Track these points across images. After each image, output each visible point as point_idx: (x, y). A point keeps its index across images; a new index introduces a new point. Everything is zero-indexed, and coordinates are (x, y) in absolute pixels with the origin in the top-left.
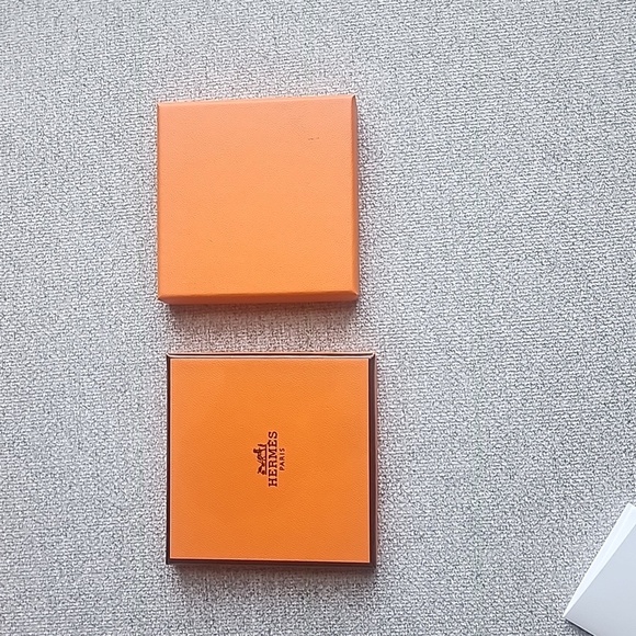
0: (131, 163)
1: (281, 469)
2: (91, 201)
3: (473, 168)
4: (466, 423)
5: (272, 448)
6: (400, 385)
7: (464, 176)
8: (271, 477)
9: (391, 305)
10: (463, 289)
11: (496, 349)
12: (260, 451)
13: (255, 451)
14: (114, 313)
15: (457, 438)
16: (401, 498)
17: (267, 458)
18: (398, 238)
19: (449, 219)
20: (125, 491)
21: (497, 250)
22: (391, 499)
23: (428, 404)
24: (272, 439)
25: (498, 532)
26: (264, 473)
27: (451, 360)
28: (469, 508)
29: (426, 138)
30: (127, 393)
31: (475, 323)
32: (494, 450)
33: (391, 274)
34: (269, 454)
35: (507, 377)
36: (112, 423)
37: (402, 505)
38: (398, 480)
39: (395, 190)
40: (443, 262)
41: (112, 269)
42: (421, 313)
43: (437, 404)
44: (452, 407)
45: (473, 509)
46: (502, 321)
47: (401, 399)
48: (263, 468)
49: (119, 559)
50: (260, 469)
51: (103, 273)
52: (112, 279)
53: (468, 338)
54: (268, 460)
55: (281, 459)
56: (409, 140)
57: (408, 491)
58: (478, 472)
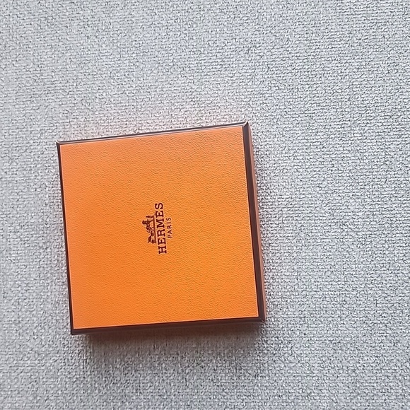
0: (60, 44)
1: (169, 237)
2: (24, 76)
3: (372, 57)
4: (355, 293)
5: (159, 218)
6: (295, 255)
7: (364, 63)
8: (161, 245)
9: (290, 180)
10: (358, 168)
11: (386, 225)
12: (149, 222)
13: (144, 223)
14: (39, 178)
15: (346, 306)
16: (291, 358)
17: (156, 228)
18: (300, 119)
19: (348, 103)
20: (43, 337)
21: (391, 133)
22: (283, 358)
23: (320, 273)
24: (159, 210)
25: (380, 394)
26: (153, 242)
27: (344, 234)
28: (354, 371)
29: (330, 27)
30: (49, 250)
31: (368, 200)
32: (380, 319)
33: (292, 152)
34: (157, 224)
35: (396, 252)
36: (34, 276)
37: (292, 365)
38: (289, 342)
39: (299, 74)
40: (341, 142)
41: (40, 138)
42: (318, 189)
43: (328, 274)
44: (342, 277)
45: (357, 372)
46: (393, 199)
47: (295, 268)
48: (153, 238)
49: (35, 398)
50: (150, 238)
51: (32, 142)
52: (39, 147)
53: (361, 214)
54: (157, 230)
55: (169, 227)
56: (314, 29)
57: (299, 352)
58: (364, 338)
